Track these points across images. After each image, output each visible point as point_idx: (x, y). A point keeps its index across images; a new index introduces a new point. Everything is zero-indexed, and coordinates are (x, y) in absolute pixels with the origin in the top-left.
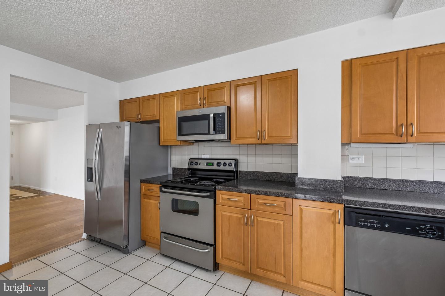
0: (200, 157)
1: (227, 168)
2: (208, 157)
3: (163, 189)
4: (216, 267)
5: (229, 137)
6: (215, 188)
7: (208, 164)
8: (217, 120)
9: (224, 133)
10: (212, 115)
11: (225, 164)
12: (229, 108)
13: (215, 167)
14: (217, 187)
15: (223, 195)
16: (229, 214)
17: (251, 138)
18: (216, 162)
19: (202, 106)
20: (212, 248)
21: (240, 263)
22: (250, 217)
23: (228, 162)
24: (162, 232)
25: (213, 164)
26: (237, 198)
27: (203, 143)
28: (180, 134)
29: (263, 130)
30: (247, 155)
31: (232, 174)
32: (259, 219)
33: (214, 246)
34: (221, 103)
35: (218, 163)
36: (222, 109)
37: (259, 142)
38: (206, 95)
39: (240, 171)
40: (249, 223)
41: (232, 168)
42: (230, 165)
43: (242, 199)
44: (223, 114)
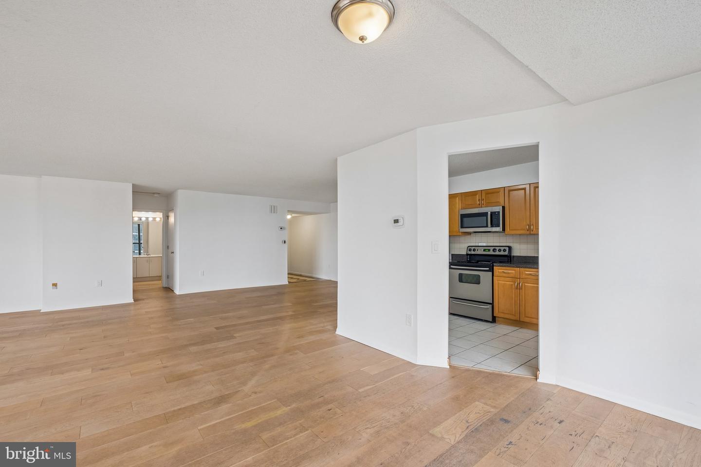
0: (477, 245)
1: (502, 253)
2: (485, 244)
3: (452, 266)
4: (494, 320)
5: (504, 229)
6: (493, 265)
7: (484, 250)
8: (494, 217)
9: (499, 226)
10: (489, 213)
11: (500, 250)
12: (504, 208)
13: (491, 253)
14: (494, 264)
15: (498, 270)
16: (503, 282)
17: (522, 229)
18: (492, 249)
19: (480, 206)
20: (491, 305)
21: (513, 315)
22: (520, 283)
23: (502, 248)
24: (451, 298)
25: (489, 250)
26: (510, 272)
27: (480, 233)
28: (462, 227)
29: (531, 224)
30: (520, 243)
31: (506, 258)
32: (526, 284)
33: (492, 304)
34: (497, 204)
35: (494, 249)
36: (498, 209)
37: (528, 233)
38: (484, 197)
39: (513, 256)
40: (519, 288)
41: (506, 253)
42: (504, 250)
43: (513, 272)
44: (499, 212)
